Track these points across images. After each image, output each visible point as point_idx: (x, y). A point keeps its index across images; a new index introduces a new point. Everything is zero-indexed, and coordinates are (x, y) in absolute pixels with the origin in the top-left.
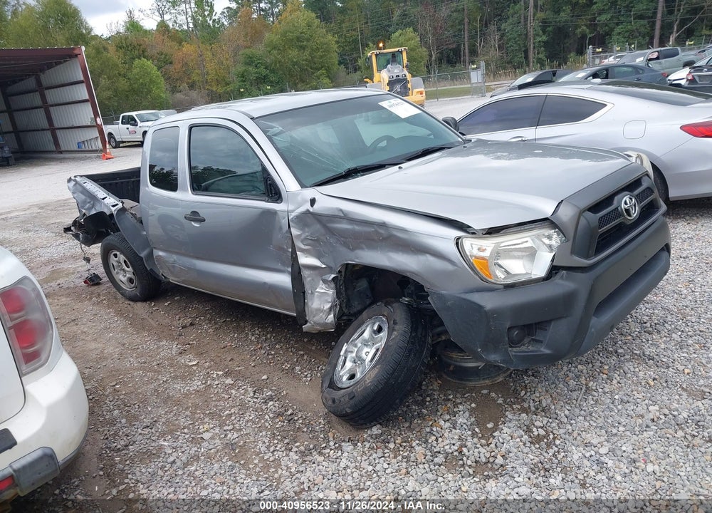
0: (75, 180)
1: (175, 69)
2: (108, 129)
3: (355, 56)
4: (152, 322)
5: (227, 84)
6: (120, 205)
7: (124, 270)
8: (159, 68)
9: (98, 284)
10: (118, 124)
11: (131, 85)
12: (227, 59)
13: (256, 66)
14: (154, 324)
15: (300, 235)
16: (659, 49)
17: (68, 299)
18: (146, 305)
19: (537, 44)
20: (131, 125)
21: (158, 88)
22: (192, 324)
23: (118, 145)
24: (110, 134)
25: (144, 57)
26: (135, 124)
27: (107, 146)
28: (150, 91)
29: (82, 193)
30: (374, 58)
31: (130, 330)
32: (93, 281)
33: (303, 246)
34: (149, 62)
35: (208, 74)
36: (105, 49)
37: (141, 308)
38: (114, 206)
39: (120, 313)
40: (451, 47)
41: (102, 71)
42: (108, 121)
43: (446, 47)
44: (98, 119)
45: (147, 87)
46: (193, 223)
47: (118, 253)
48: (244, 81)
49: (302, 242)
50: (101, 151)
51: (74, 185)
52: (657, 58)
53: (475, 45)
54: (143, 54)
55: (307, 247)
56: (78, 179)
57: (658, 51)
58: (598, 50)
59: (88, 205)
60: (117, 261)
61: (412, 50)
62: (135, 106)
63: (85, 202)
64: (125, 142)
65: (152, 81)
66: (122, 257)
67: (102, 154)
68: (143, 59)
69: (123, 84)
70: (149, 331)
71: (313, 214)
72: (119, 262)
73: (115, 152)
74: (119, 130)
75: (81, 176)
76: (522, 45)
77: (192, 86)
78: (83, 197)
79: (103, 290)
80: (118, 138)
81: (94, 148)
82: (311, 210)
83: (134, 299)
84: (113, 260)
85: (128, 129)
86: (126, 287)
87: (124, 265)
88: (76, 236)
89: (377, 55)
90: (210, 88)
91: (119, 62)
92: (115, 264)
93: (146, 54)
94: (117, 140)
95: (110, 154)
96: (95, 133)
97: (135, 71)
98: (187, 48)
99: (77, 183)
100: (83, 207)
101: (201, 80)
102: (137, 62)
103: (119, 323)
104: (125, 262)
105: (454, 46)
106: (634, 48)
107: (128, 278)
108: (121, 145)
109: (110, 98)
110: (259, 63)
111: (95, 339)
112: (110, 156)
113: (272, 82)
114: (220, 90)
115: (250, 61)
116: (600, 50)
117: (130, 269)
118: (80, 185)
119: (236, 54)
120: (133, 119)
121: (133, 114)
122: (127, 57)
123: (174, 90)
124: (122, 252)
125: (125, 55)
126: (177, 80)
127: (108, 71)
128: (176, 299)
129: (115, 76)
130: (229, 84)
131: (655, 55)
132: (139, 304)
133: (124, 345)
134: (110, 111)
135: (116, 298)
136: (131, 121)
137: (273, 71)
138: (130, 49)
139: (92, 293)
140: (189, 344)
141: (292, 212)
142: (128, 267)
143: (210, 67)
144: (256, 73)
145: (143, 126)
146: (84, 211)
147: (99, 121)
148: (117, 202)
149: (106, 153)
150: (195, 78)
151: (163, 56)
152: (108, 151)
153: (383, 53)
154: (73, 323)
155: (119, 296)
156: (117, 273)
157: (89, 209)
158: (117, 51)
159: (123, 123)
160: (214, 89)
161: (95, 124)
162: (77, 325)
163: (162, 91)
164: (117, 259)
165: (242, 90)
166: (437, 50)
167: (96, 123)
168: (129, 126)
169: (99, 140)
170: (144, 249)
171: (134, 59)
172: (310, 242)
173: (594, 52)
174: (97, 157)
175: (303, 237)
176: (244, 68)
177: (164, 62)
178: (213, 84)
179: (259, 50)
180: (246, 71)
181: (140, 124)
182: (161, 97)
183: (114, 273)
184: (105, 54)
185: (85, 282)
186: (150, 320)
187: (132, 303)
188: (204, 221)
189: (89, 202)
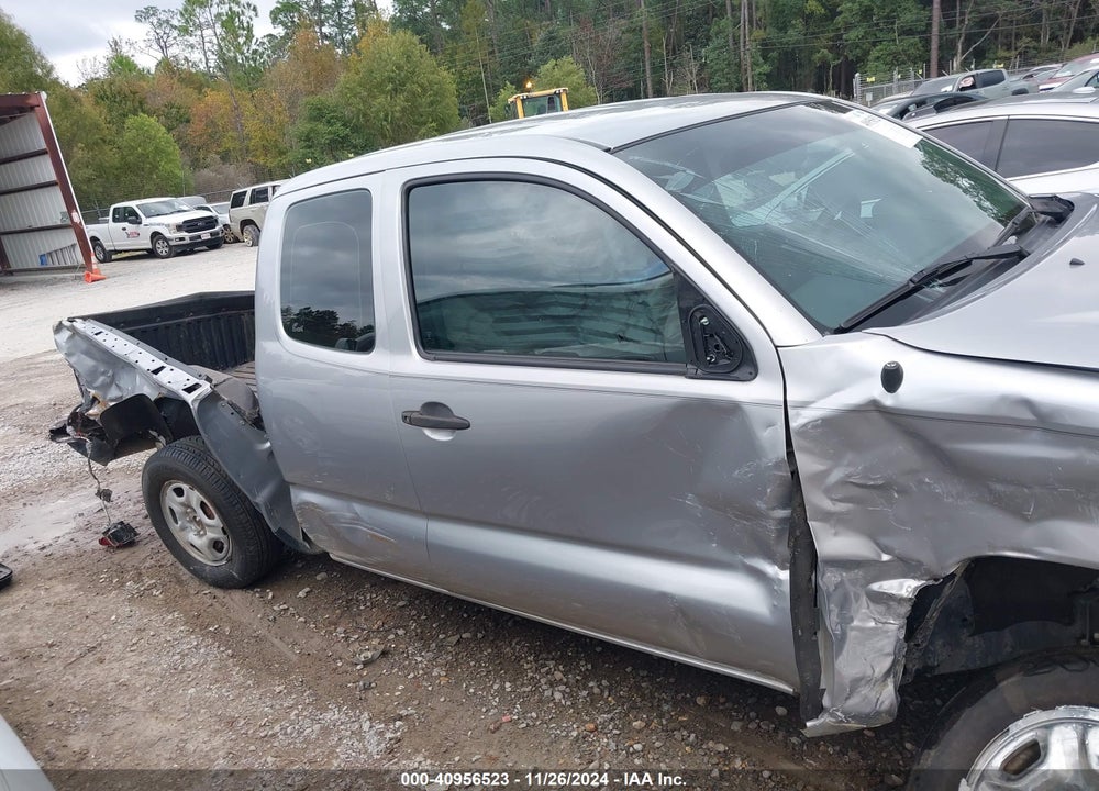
0: (73, 329)
1: (195, 130)
2: (91, 230)
3: (477, 104)
4: (285, 649)
5: (282, 153)
6: (206, 388)
7: (200, 523)
8: (169, 129)
9: (131, 544)
10: (107, 222)
11: (123, 158)
12: (280, 113)
13: (329, 122)
14: (293, 655)
15: (825, 474)
16: (974, 72)
17: (71, 587)
18: (253, 597)
19: (756, 79)
20: (131, 222)
21: (171, 161)
22: (384, 654)
23: (108, 257)
24: (94, 239)
25: (144, 112)
26: (137, 221)
27: (94, 259)
28: (155, 168)
29: (87, 353)
30: (519, 104)
31: (237, 675)
32: (121, 538)
33: (828, 505)
34: (152, 120)
35: (248, 137)
36: (76, 100)
37: (243, 607)
38: (190, 390)
39: (198, 623)
40: (625, 85)
41: (74, 135)
42: (91, 218)
43: (619, 85)
44: (74, 215)
45: (151, 160)
46: (428, 432)
47: (185, 487)
48: (310, 147)
49: (828, 491)
50: (82, 268)
51: (71, 338)
52: (973, 86)
53: (660, 82)
54: (141, 106)
55: (841, 507)
56: (79, 325)
57: (973, 76)
58: (869, 80)
59: (101, 379)
60: (182, 504)
61: (576, 89)
62: (132, 193)
63: (94, 373)
64: (120, 252)
65: (158, 150)
66: (195, 497)
67: (85, 273)
68: (141, 114)
69: (111, 157)
70: (284, 675)
71: (891, 415)
72: (187, 505)
73: (106, 268)
74: (108, 231)
75: (85, 318)
76: (733, 80)
77: (225, 157)
78: (90, 362)
79: (145, 560)
80: (108, 246)
81: (69, 264)
82: (888, 400)
83: (224, 583)
84: (171, 501)
85: (124, 229)
86: (206, 559)
87: (200, 512)
88: (78, 446)
89: (523, 100)
90: (253, 159)
91: (101, 121)
92: (177, 509)
93: (146, 107)
94: (107, 249)
95: (98, 272)
96: (71, 238)
97: (128, 135)
98: (212, 97)
99: (75, 332)
100: (90, 384)
101: (238, 147)
102: (130, 120)
103: (204, 655)
104: (203, 505)
105: (631, 84)
106: (922, 75)
107: (211, 540)
108: (114, 257)
109: (89, 181)
110: (331, 118)
111: (155, 709)
112: (99, 276)
113: (355, 147)
114: (272, 163)
115: (318, 114)
116: (873, 79)
117: (216, 522)
118: (86, 338)
119: (293, 105)
120: (132, 213)
121: (133, 204)
122: (114, 114)
123: (196, 164)
124: (195, 485)
125: (110, 111)
126: (199, 149)
127: (84, 135)
128: (319, 578)
129: (96, 143)
130: (284, 153)
131: (969, 82)
132: (237, 595)
133: (231, 723)
134: (90, 201)
135: (180, 582)
136: (130, 216)
137: (356, 129)
138: (117, 100)
139: (122, 571)
140: (401, 718)
141: (804, 405)
142: (210, 516)
143: (252, 126)
144: (330, 133)
145: (151, 224)
146: (93, 392)
147: (77, 217)
148: (193, 381)
149: (91, 270)
150: (229, 145)
151: (174, 110)
152: (94, 267)
153: (532, 98)
154: (91, 658)
155: (185, 574)
156: (183, 529)
157: (105, 387)
158: (97, 103)
159: (115, 220)
160: (262, 162)
161: (68, 222)
162: (101, 661)
163: (176, 164)
164: (182, 499)
165: (309, 161)
166: (605, 91)
167: (72, 219)
168: (126, 224)
169: (78, 249)
170: (261, 485)
171: (125, 116)
172: (857, 492)
173: (863, 82)
174: (76, 278)
175: (836, 475)
176: (308, 126)
177: (177, 119)
178: (258, 153)
179: (330, 96)
180: (312, 130)
181: (145, 220)
182: (176, 177)
183: (174, 528)
184: (77, 107)
185: (102, 542)
186: (276, 642)
187: (219, 593)
188: (469, 427)
189: (103, 373)
